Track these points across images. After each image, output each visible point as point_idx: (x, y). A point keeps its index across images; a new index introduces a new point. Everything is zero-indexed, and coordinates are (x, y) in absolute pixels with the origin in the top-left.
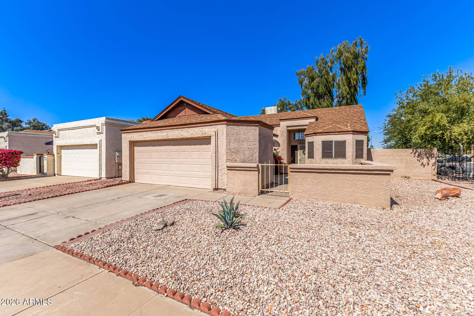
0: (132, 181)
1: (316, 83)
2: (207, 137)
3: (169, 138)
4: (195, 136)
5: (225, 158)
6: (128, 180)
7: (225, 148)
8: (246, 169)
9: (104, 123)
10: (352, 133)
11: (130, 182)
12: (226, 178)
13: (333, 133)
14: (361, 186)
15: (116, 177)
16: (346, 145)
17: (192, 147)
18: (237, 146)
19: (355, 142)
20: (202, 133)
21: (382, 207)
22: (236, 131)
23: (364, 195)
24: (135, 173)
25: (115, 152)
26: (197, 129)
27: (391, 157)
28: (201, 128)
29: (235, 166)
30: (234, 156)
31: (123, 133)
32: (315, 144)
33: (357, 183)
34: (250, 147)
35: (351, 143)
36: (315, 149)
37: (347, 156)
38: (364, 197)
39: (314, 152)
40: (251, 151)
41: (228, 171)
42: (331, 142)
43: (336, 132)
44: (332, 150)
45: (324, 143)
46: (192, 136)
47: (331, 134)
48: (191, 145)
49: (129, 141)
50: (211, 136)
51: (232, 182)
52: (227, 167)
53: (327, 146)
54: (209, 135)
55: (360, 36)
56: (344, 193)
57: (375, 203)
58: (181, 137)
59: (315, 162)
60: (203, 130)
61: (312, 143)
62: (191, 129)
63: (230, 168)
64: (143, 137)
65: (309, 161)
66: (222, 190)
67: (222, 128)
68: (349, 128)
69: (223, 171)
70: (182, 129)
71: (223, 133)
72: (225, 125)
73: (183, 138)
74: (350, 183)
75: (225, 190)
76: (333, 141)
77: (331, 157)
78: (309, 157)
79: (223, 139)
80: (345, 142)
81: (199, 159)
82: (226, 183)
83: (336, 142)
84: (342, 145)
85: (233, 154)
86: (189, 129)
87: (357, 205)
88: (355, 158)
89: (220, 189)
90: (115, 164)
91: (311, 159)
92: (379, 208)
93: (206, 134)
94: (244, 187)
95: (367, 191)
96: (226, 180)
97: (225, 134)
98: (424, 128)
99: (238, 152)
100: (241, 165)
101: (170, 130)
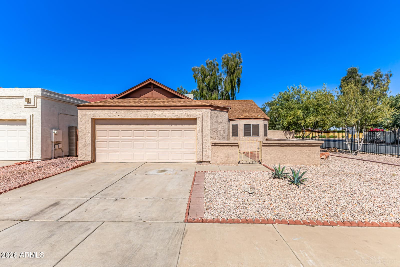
0: (93, 160)
1: (208, 80)
2: (193, 118)
3: (149, 118)
4: (180, 117)
5: (209, 136)
6: (90, 160)
7: (209, 128)
8: (229, 145)
9: (40, 95)
10: (263, 119)
11: (91, 162)
12: (211, 153)
13: (251, 119)
14: (305, 154)
15: (52, 158)
16: (259, 128)
17: (173, 126)
18: (216, 127)
19: (264, 125)
20: (188, 115)
21: (316, 165)
22: (216, 116)
23: (307, 159)
24: (96, 152)
25: (52, 129)
26: (180, 111)
27: (273, 135)
28: (185, 110)
29: (220, 143)
30: (215, 135)
31: (79, 109)
32: (238, 126)
33: (303, 152)
34: (223, 128)
35: (262, 126)
36: (238, 130)
37: (260, 135)
38: (307, 160)
39: (238, 131)
40: (224, 131)
41: (213, 147)
42: (250, 125)
43: (253, 118)
44: (250, 131)
45: (245, 125)
46: (177, 117)
47: (250, 119)
48: (171, 125)
49: (91, 118)
50: (196, 118)
51: (216, 155)
52: (212, 144)
53: (247, 127)
54: (195, 117)
55: (239, 51)
56: (296, 159)
57: (312, 163)
58: (164, 117)
59: (238, 139)
60: (187, 112)
61: (237, 125)
62: (174, 110)
63: (214, 145)
64: (112, 115)
65: (233, 139)
66: (206, 163)
67: (207, 112)
68: (259, 116)
69: (207, 147)
70: (163, 110)
71: (208, 116)
72: (210, 110)
73: (166, 118)
74: (300, 152)
75: (209, 162)
76: (251, 124)
77: (250, 136)
78: (233, 136)
79: (207, 121)
80: (258, 125)
81: (181, 137)
82: (210, 156)
83: (253, 125)
84: (256, 127)
85: (214, 133)
86: (172, 110)
87: (302, 165)
88: (264, 136)
89: (203, 162)
90: (51, 143)
91: (234, 137)
92: (314, 165)
93: (192, 116)
94: (227, 159)
95: (309, 156)
96: (210, 154)
97: (209, 117)
98: (291, 118)
99: (217, 132)
100: (225, 142)
101: (149, 110)
